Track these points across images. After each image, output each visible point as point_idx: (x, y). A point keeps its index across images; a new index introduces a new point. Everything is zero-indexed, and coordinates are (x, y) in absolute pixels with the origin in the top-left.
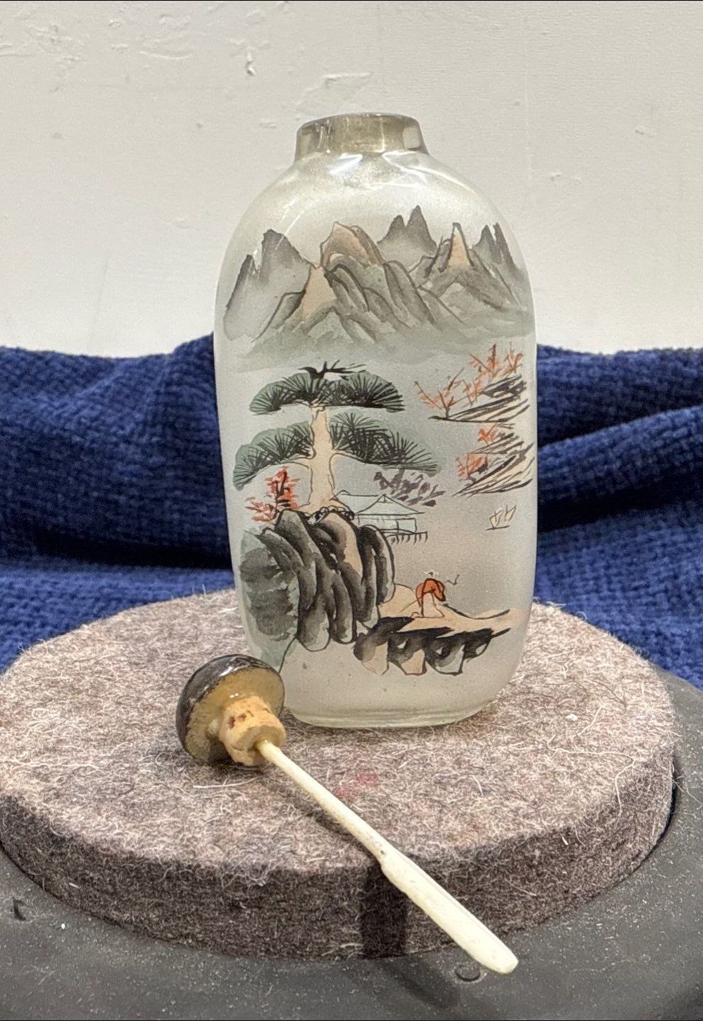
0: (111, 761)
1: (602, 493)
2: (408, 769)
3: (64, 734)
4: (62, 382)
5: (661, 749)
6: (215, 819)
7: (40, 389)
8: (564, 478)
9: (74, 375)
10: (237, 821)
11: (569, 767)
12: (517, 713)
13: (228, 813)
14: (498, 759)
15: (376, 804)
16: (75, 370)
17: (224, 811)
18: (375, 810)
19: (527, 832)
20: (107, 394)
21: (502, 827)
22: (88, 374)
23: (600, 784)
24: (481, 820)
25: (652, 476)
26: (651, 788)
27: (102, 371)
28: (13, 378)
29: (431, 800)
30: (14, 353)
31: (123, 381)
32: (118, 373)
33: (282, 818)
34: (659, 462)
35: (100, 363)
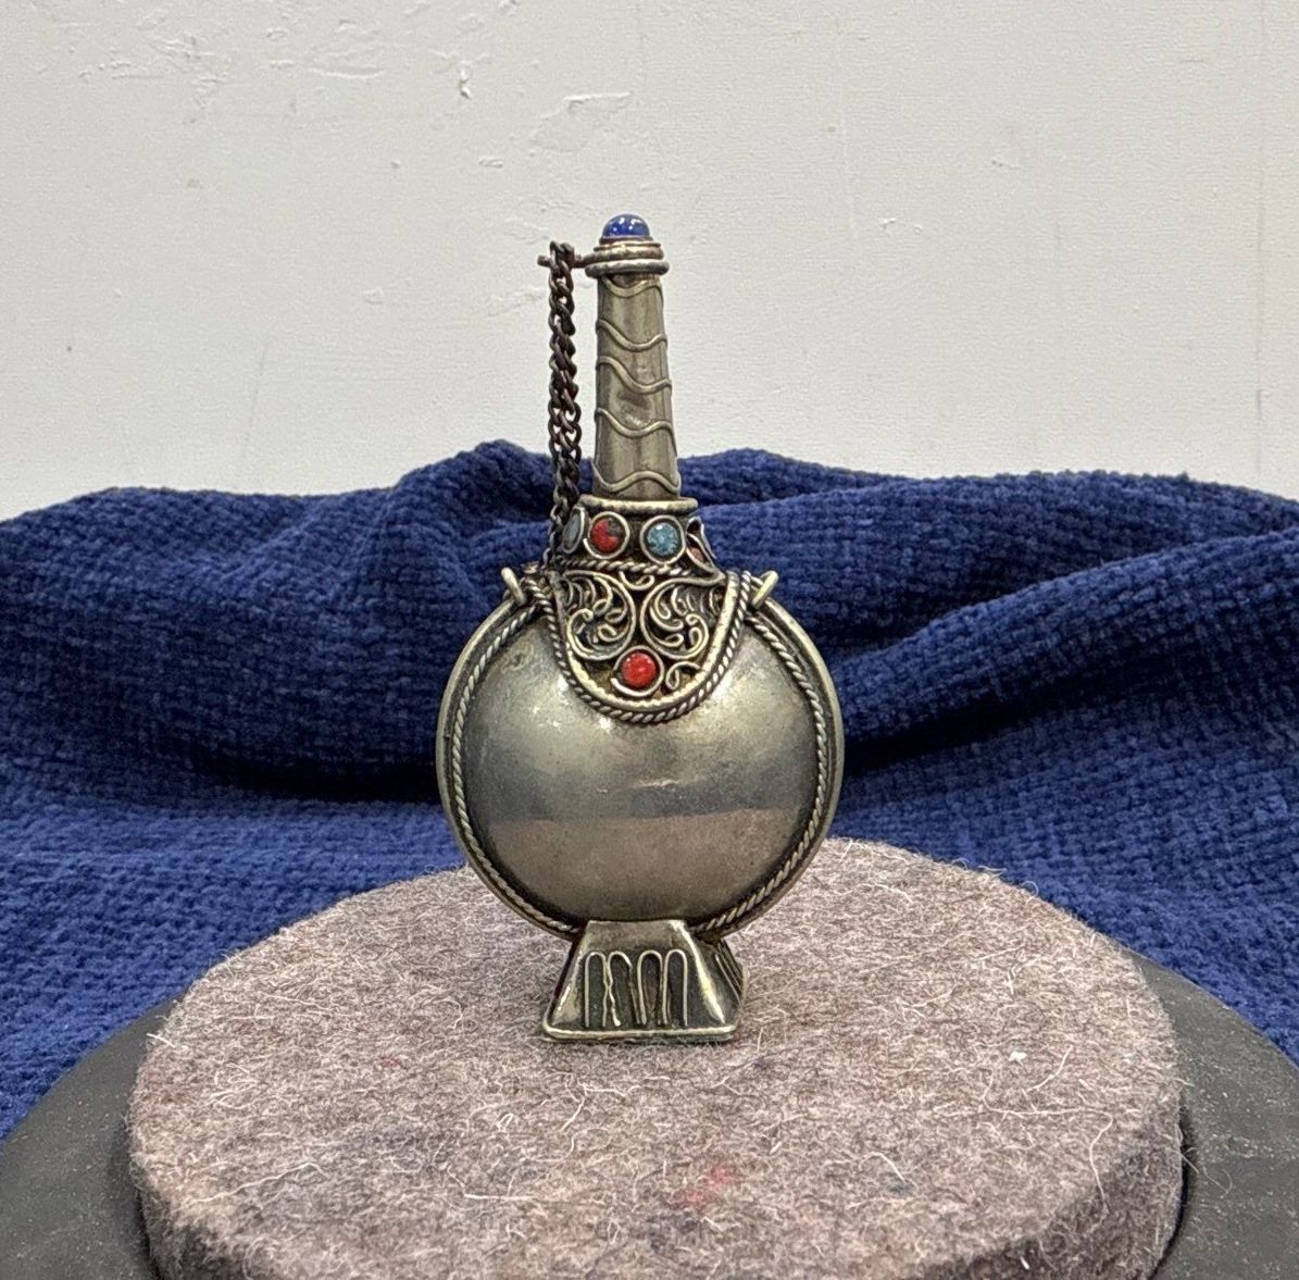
0: (338, 1154)
1: (1037, 684)
2: (786, 1155)
3: (266, 1112)
4: (229, 534)
5: (1159, 1108)
6: (501, 1247)
7: (197, 546)
8: (979, 664)
9: (246, 523)
10: (534, 1249)
11: (1026, 1143)
12: (942, 1054)
13: (519, 1238)
14: (917, 1131)
15: (739, 1215)
16: (247, 516)
17: (513, 1234)
18: (738, 1224)
19: (969, 1253)
20: (297, 548)
21: (929, 1246)
22: (266, 521)
23: (1071, 1169)
24: (899, 1236)
25: (1107, 659)
26: (1149, 1171)
27: (286, 515)
28: (159, 531)
29: (822, 1206)
30: (158, 495)
31: (322, 528)
32: (313, 519)
33: (600, 1241)
34: (1117, 636)
35: (283, 503)
